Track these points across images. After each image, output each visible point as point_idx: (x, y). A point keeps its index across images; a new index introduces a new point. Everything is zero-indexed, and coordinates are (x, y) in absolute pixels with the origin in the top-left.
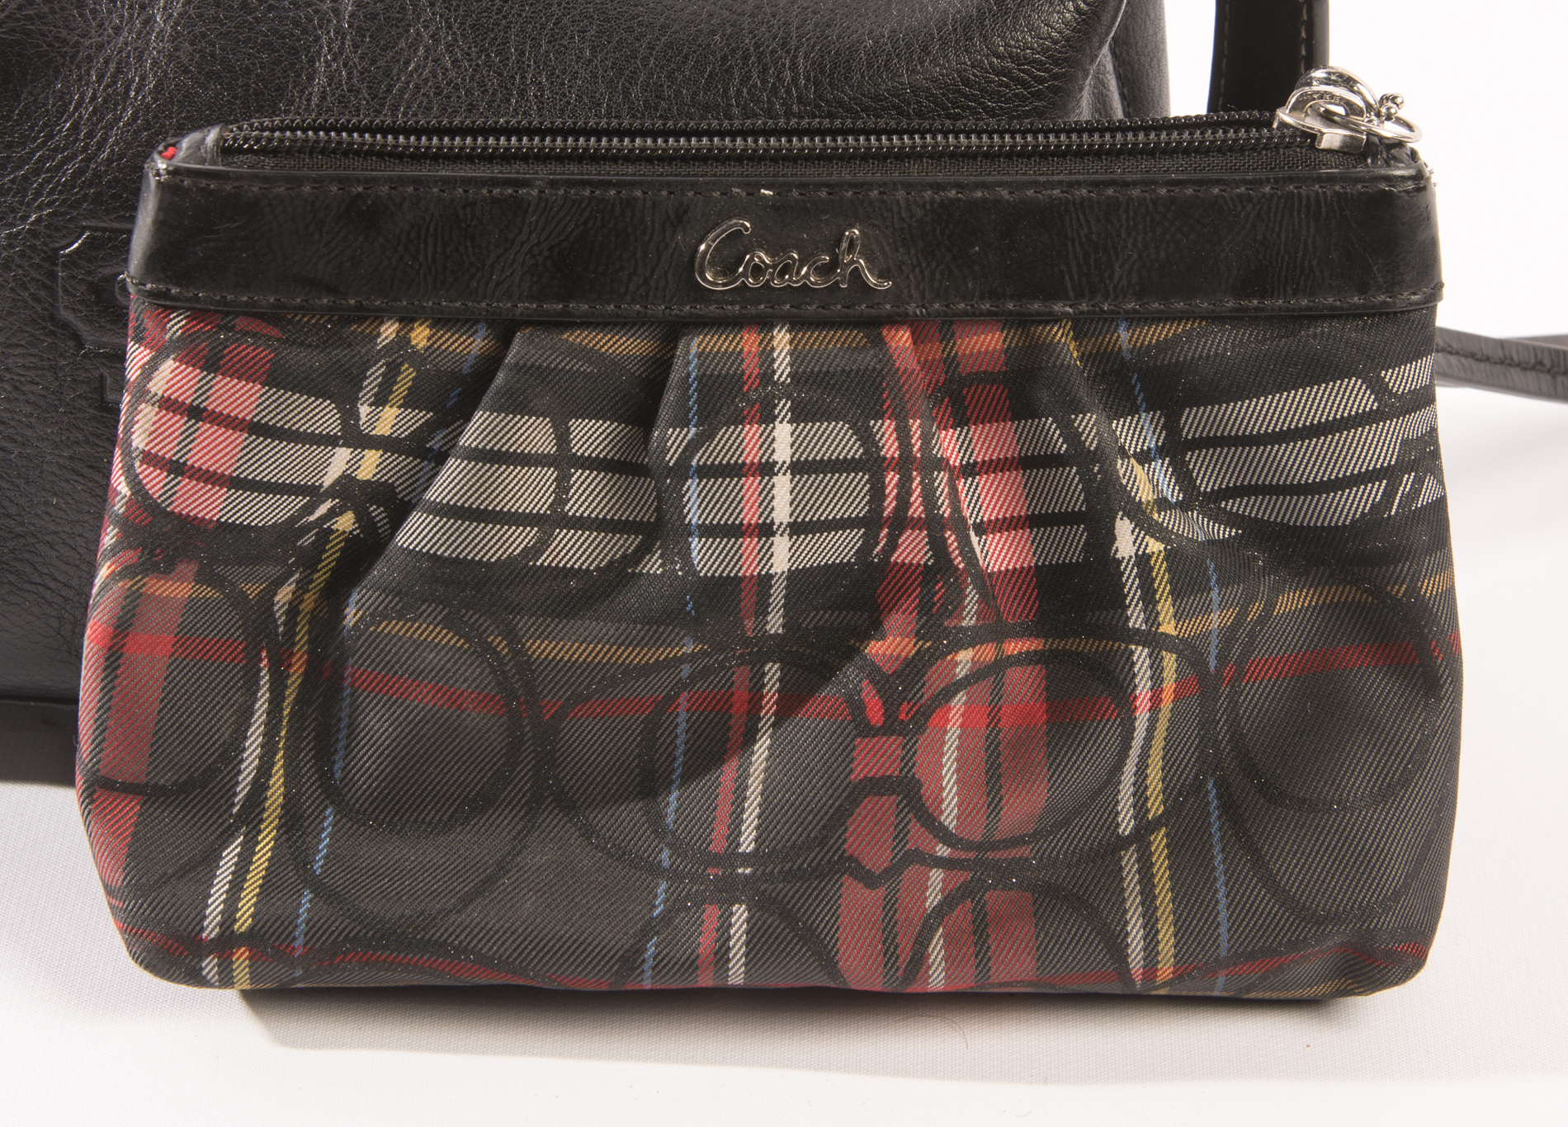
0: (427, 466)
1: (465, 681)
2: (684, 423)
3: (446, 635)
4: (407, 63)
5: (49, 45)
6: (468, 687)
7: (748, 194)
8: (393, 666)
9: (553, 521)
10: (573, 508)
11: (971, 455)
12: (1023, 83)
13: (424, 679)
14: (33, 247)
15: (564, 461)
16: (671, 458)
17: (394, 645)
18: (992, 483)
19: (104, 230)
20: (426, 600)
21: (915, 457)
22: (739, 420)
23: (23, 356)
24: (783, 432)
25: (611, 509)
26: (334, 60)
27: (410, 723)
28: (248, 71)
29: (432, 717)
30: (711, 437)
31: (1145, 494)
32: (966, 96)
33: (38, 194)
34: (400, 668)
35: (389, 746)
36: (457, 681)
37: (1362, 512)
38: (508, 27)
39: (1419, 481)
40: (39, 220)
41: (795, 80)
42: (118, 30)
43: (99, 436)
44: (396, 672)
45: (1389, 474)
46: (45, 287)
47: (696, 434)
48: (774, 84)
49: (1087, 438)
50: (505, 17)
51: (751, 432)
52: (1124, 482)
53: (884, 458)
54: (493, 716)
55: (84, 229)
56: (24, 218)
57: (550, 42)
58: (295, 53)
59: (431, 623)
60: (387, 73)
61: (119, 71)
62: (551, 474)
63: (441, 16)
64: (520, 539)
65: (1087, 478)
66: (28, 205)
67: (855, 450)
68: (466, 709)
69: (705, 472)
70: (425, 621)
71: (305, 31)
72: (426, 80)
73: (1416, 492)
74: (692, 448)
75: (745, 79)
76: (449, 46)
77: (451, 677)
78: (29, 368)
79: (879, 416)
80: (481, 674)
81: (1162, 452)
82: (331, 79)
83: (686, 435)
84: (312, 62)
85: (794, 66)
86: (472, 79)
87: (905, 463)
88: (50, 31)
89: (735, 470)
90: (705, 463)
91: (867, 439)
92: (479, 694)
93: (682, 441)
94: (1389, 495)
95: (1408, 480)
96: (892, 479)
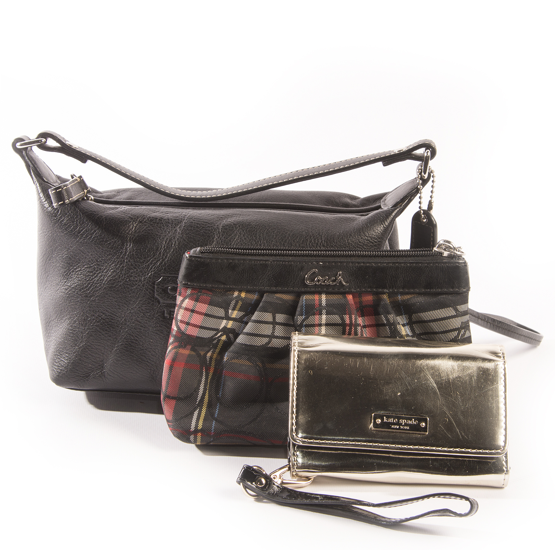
0: (243, 325)
1: (252, 373)
2: (302, 315)
3: (248, 362)
4: (234, 239)
5: (154, 236)
6: (252, 374)
7: (317, 264)
8: (235, 370)
9: (272, 336)
10: (276, 334)
11: (365, 323)
12: (372, 243)
13: (242, 373)
14: (150, 281)
15: (274, 323)
16: (299, 323)
17: (235, 365)
18: (369, 330)
19: (166, 276)
20: (243, 354)
21: (353, 323)
22: (314, 314)
23: (146, 306)
24: (324, 317)
25: (284, 334)
26: (218, 238)
27: (238, 383)
28: (199, 241)
29: (243, 382)
30: (308, 318)
31: (404, 333)
32: (360, 245)
33: (151, 268)
34: (236, 370)
35: (233, 389)
36: (250, 373)
37: (452, 338)
38: (256, 231)
39: (465, 331)
40: (151, 275)
41: (322, 242)
42: (169, 232)
43: (162, 325)
44: (235, 371)
45: (458, 329)
46: (152, 290)
47: (305, 317)
48: (317, 242)
49: (391, 320)
50: (256, 229)
51: (317, 317)
52: (399, 330)
53: (346, 323)
54: (257, 381)
55: (162, 276)
56: (148, 274)
57: (266, 234)
58: (209, 236)
59: (244, 360)
60: (230, 241)
61: (170, 241)
62: (272, 326)
63: (242, 229)
64: (265, 340)
65: (390, 329)
66: (149, 271)
67: (339, 321)
68: (251, 380)
69: (307, 326)
70: (243, 359)
71: (211, 232)
72: (239, 242)
73: (464, 334)
74: (304, 320)
75: (310, 242)
76: (243, 235)
77: (248, 372)
78: (147, 309)
79: (345, 314)
80: (255, 371)
81: (408, 324)
82: (217, 242)
83: (302, 318)
84: (213, 238)
85: (321, 239)
86: (249, 242)
87: (351, 325)
88: (154, 233)
89: (313, 326)
90: (306, 324)
91: (342, 319)
92: (255, 376)
93: (301, 319)
94: (458, 334)
95: (463, 331)
96: (348, 328)
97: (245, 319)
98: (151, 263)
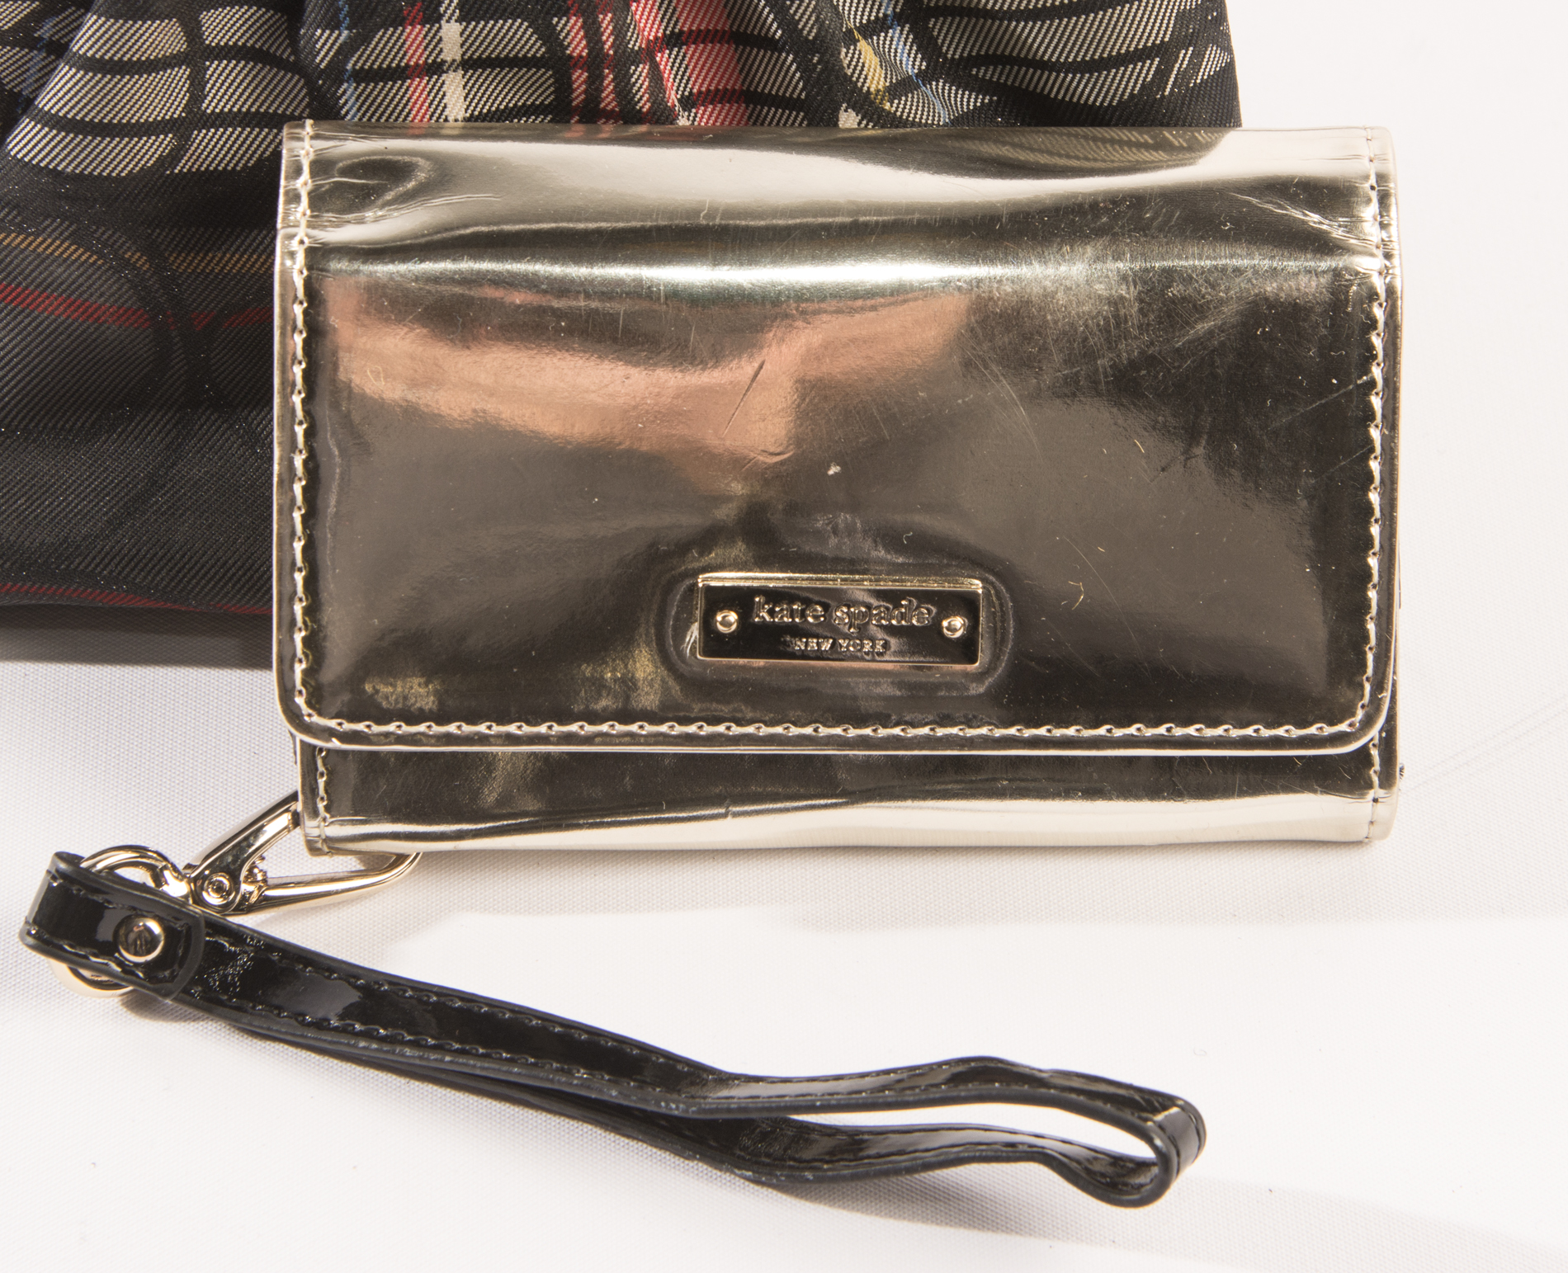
1: (101, 295)
2: (333, 25)
3: (76, 250)
6: (106, 301)
8: (16, 278)
9: (194, 119)
10: (210, 105)
11: (675, 24)
13: (53, 291)
15: (197, 55)
16: (323, 59)
17: (16, 257)
18: (701, 54)
20: (48, 216)
21: (608, 55)
22: (399, 21)
24: (451, 32)
27: (41, 333)
29: (66, 329)
30: (366, 40)
31: (875, 79)
34: (25, 279)
35: (18, 354)
36: (91, 295)
37: (1131, 93)
39: (1198, 56)
44: (20, 283)
45: (1164, 52)
47: (349, 37)
49: (805, 26)
51: (414, 34)
52: (849, 72)
53: (570, 56)
54: (137, 329)
59: (57, 238)
62: (183, 72)
64: (152, 149)
65: (805, 68)
67: (533, 46)
68: (105, 322)
69: (364, 76)
70: (49, 236)
73: (1195, 65)
74: (346, 51)
77: (85, 292)
79: (565, 12)
80: (119, 289)
81: (900, 18)
83: (337, 38)
87: (595, 62)
89: (401, 73)
90: (362, 68)
91: (549, 36)
92: (119, 308)
93: (333, 44)
94: (1162, 75)
95: (1185, 57)
96: (580, 77)
97: (46, 31)
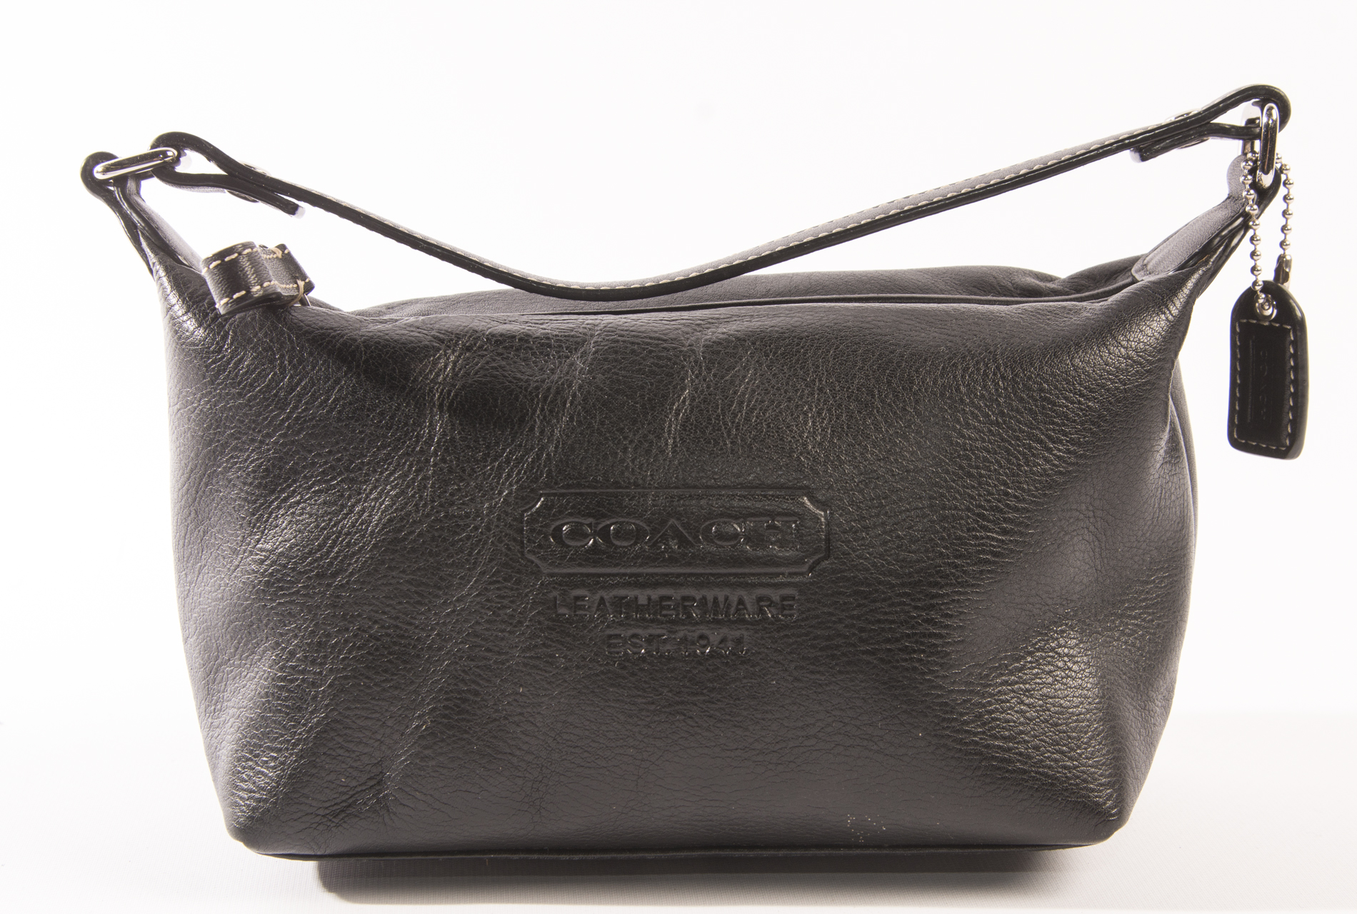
4: (744, 377)
5: (510, 382)
12: (1141, 364)
14: (506, 513)
19: (555, 495)
23: (498, 589)
26: (697, 377)
28: (642, 388)
32: (1108, 372)
33: (509, 476)
38: (805, 354)
40: (510, 493)
41: (998, 368)
42: (553, 371)
43: (552, 640)
46: (515, 540)
48: (985, 371)
50: (802, 347)
55: (541, 495)
56: (500, 493)
57: (834, 359)
58: (670, 375)
60: (732, 382)
61: (558, 392)
63: (761, 350)
66: (503, 484)
71: (675, 363)
72: (758, 387)
75: (965, 370)
76: (768, 366)
78: (503, 597)
82: (696, 389)
84: (683, 379)
85: (995, 361)
86: (787, 384)
88: (510, 375)
98: (508, 461)
